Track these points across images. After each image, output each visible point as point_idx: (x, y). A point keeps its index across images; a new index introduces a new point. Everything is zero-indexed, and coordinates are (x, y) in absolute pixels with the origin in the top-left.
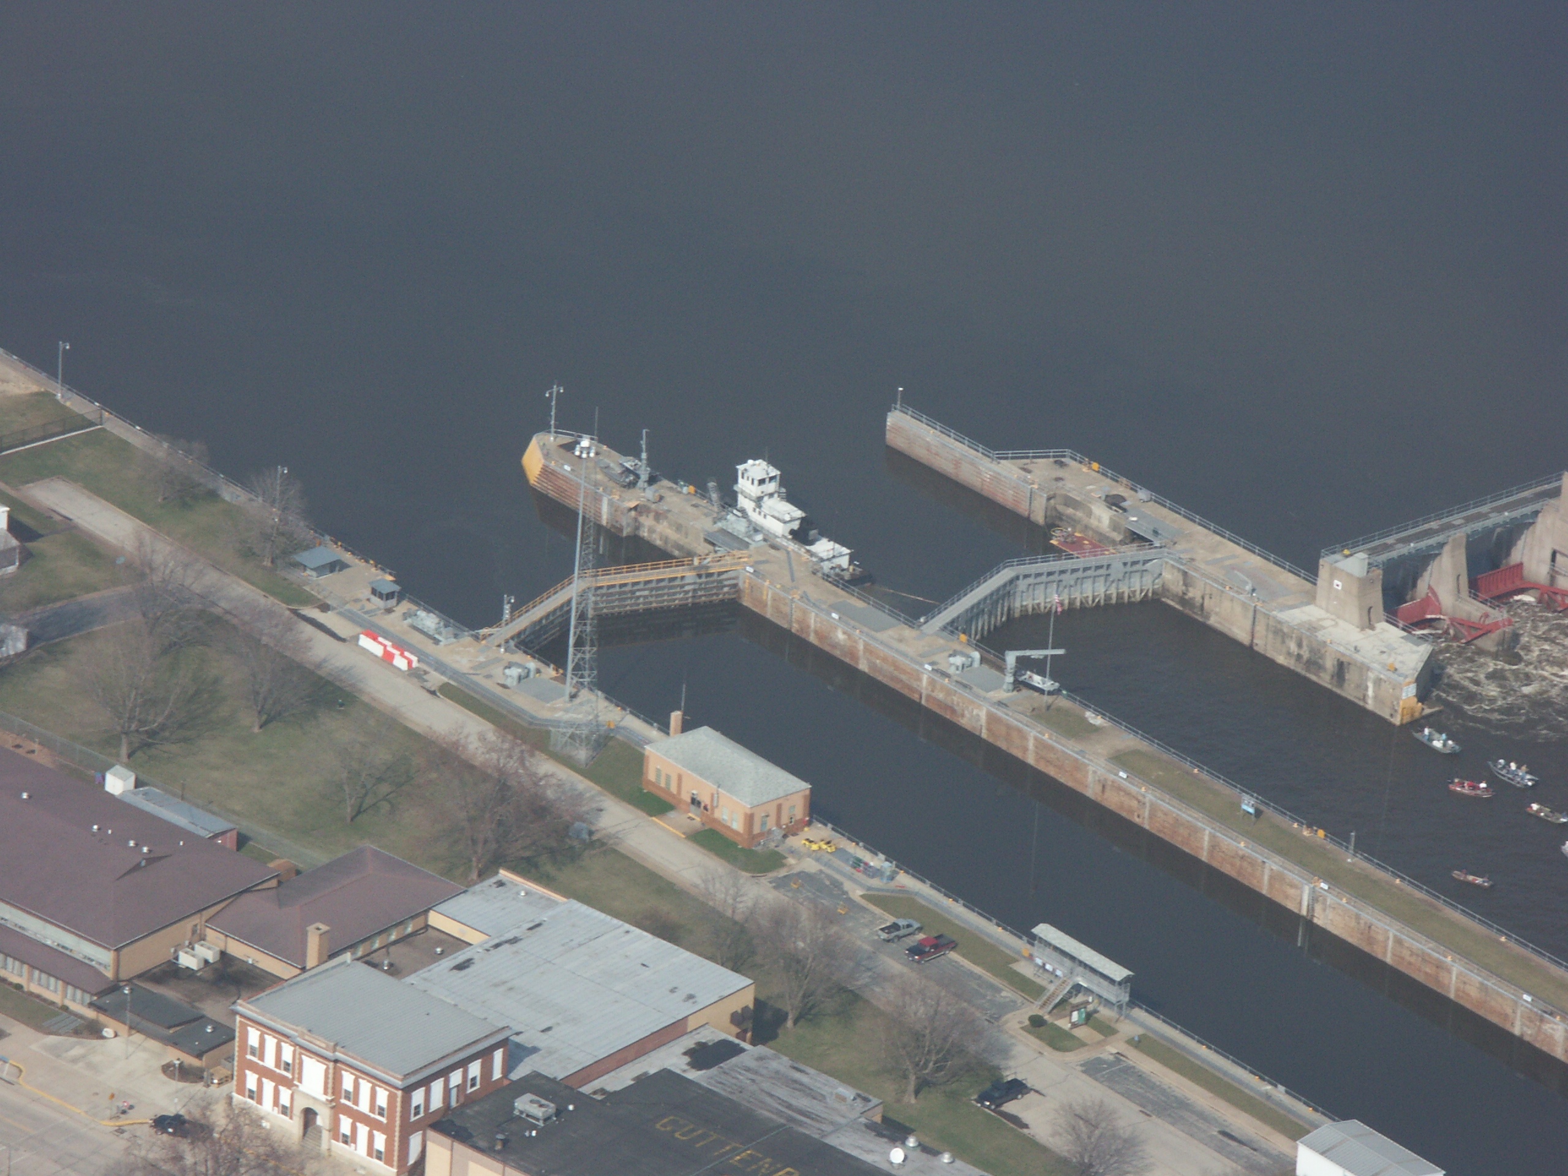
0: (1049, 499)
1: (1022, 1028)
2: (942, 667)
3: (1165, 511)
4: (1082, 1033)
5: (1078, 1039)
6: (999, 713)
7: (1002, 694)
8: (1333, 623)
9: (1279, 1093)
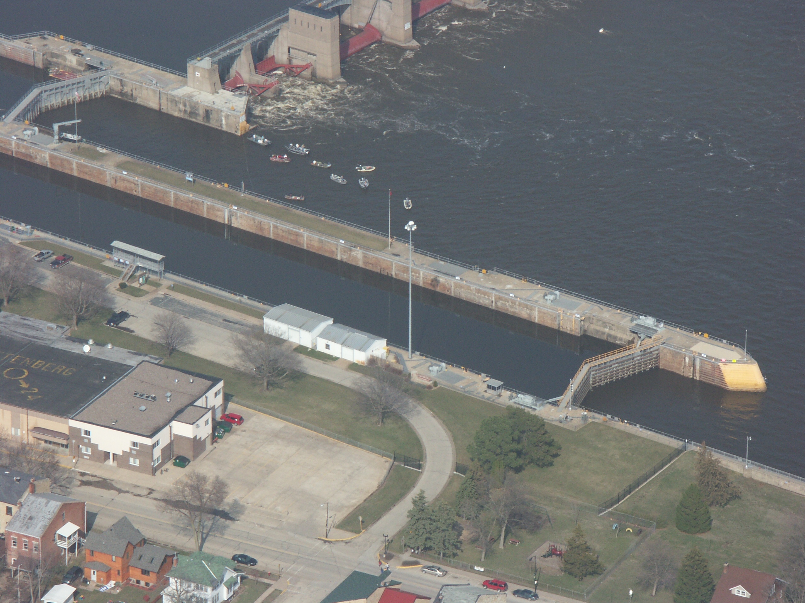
0: (43, 55)
1: (116, 290)
2: (21, 136)
3: (102, 54)
4: (145, 287)
5: (145, 291)
6: (56, 154)
7: (54, 145)
8: (199, 93)
9: (245, 299)
